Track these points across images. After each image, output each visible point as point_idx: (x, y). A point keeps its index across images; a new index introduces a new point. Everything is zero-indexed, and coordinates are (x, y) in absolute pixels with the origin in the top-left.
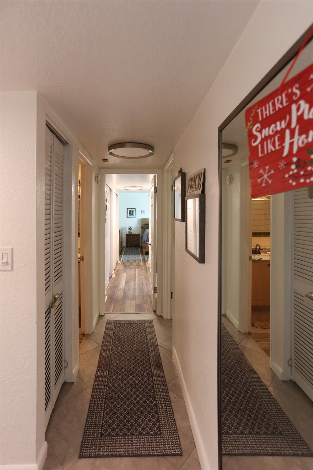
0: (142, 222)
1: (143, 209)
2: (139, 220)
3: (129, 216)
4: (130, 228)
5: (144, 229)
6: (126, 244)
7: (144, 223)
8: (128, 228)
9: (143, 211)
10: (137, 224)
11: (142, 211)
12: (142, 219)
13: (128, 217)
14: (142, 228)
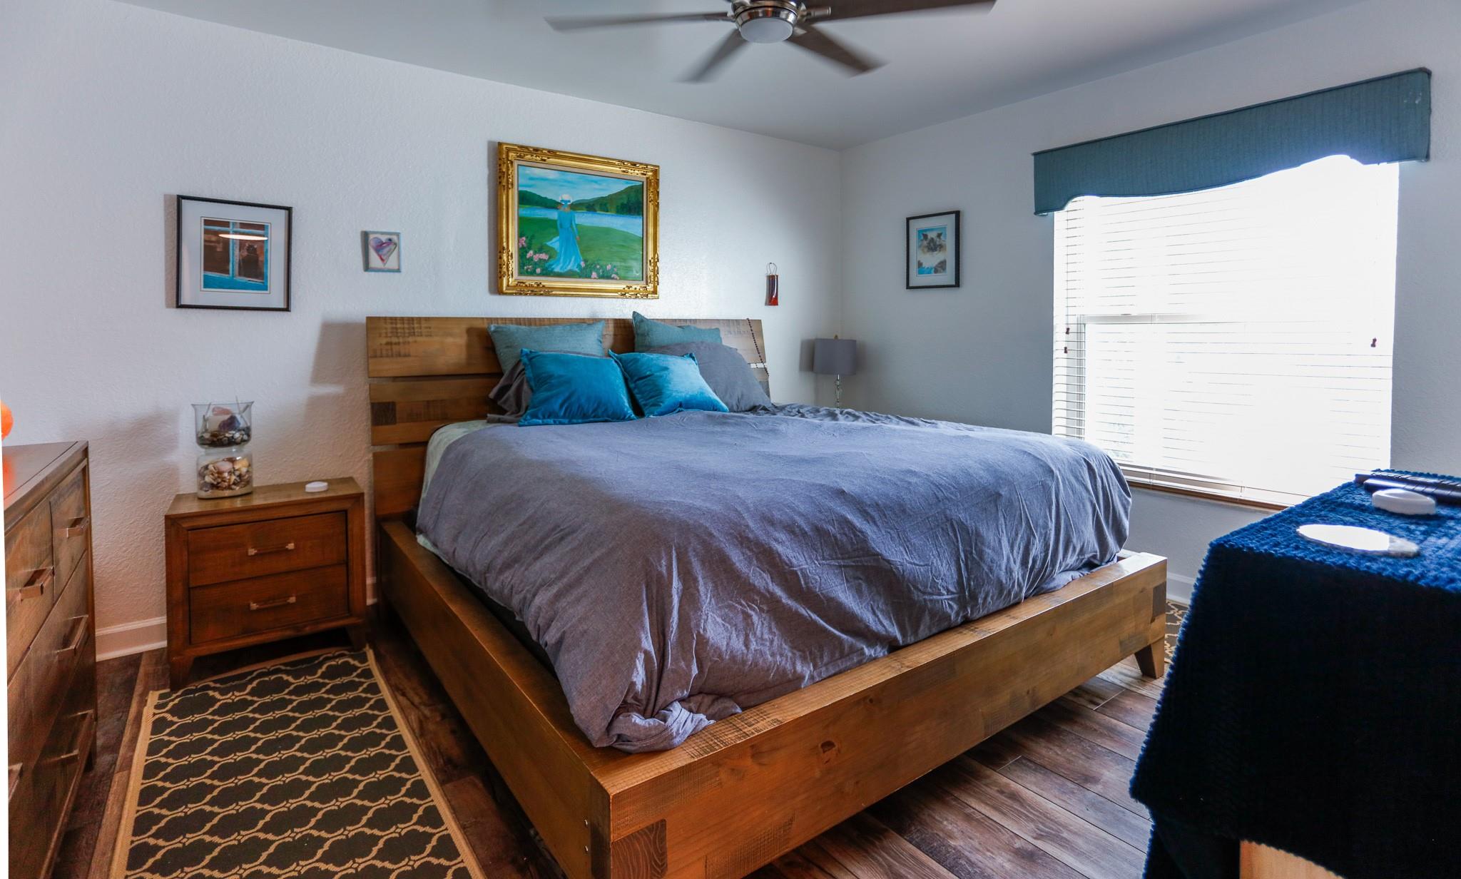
0: (372, 355)
1: (380, 226)
2: (333, 332)
3: (208, 283)
4: (231, 423)
5: (400, 431)
6: (162, 620)
7: (392, 367)
8: (187, 430)
9: (380, 247)
10: (318, 376)
11: (365, 235)
12: (370, 320)
13: (185, 300)
14: (382, 413)
